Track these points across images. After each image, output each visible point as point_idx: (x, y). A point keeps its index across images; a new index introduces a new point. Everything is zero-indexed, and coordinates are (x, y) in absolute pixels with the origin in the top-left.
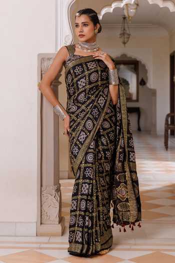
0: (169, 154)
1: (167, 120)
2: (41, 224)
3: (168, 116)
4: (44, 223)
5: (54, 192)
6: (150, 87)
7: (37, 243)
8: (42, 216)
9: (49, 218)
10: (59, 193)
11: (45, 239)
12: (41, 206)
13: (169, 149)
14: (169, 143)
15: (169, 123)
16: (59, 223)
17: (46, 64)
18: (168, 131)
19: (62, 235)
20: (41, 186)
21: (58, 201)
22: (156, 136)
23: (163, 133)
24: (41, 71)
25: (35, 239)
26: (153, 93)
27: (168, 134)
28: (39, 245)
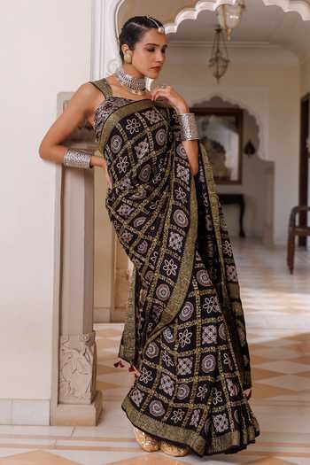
0: (295, 280)
1: (292, 219)
2: (58, 403)
3: (295, 210)
4: (64, 401)
5: (82, 346)
6: (263, 158)
7: (50, 438)
8: (61, 390)
9: (73, 394)
10: (92, 348)
11: (66, 431)
12: (59, 371)
13: (295, 272)
14: (297, 260)
15: (297, 224)
16: (92, 402)
18: (294, 239)
19: (99, 420)
20: (60, 334)
21: (89, 361)
22: (271, 247)
23: (285, 242)
25: (47, 431)
26: (269, 168)
27: (293, 243)
28: (54, 441)
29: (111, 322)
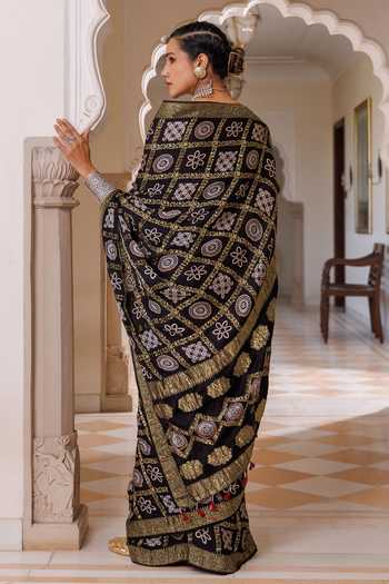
0: (331, 351)
1: (326, 276)
2: (33, 522)
3: (329, 264)
4: (41, 519)
5: (61, 449)
6: (288, 199)
7: (22, 566)
8: (36, 506)
9: (51, 509)
10: (74, 452)
11: (42, 558)
12: (33, 482)
13: (329, 341)
14: (332, 325)
15: (332, 280)
16: (74, 520)
17: (42, 160)
18: (328, 300)
19: (81, 548)
20: (33, 436)
21: (70, 470)
22: (302, 309)
23: (317, 302)
24: (33, 177)
25: (18, 558)
26: (297, 211)
27: (328, 306)
28: (31, 575)
29: (102, 411)
